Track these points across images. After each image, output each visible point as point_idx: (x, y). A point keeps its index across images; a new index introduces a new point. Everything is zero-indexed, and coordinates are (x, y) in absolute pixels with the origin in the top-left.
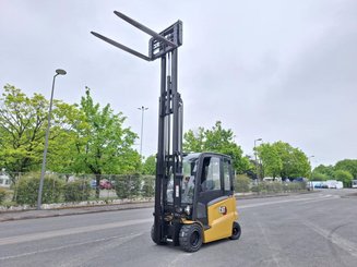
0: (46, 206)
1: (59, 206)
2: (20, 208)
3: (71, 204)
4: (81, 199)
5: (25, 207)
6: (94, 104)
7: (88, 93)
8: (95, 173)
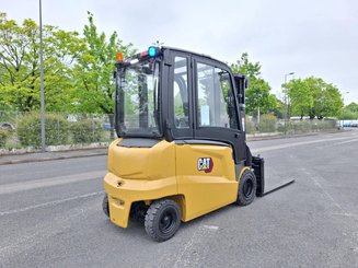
0: (53, 148)
1: (67, 147)
2: (23, 150)
3: (80, 146)
4: (92, 141)
5: (29, 149)
6: (99, 33)
7: (91, 19)
8: (107, 112)
